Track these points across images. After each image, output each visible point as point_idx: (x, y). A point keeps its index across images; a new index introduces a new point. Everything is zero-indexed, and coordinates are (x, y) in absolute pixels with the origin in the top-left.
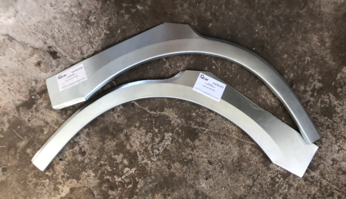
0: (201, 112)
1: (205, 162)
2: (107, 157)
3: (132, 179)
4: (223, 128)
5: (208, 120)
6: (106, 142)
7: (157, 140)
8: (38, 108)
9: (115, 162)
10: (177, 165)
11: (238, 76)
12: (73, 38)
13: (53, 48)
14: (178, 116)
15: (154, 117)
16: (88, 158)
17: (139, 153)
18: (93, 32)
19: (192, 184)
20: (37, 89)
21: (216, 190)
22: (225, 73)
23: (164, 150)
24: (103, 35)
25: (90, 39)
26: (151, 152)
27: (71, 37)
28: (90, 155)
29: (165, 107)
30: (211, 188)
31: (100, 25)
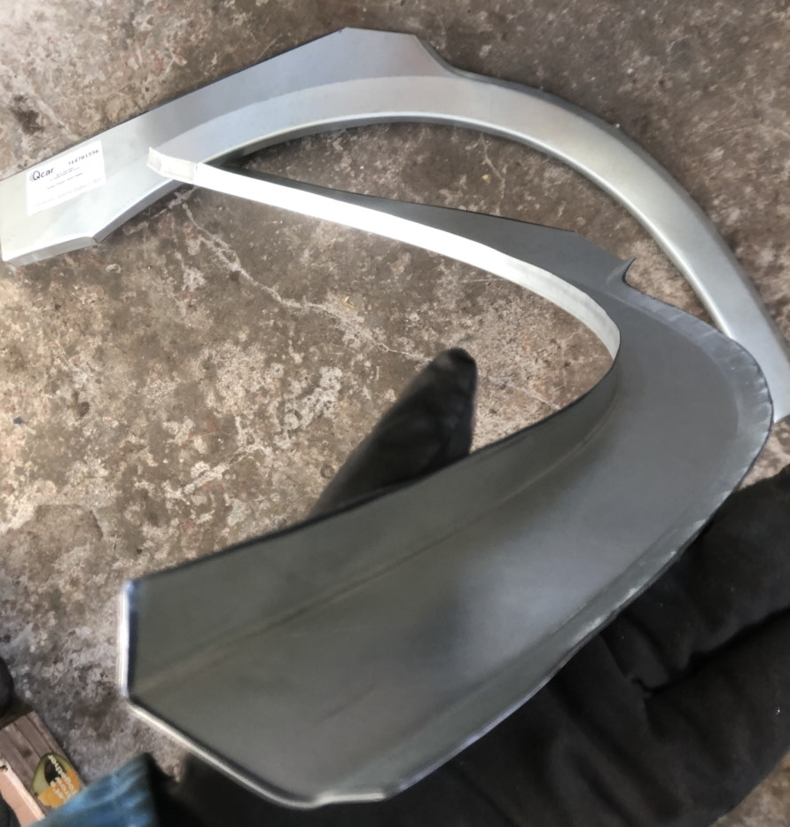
0: (434, 311)
2: (147, 427)
3: (212, 497)
4: (501, 366)
6: (149, 380)
7: (297, 387)
9: (170, 441)
11: (561, 210)
12: (84, 76)
13: (28, 101)
14: (366, 320)
15: (293, 316)
16: (93, 422)
17: (241, 422)
18: (141, 59)
22: (521, 197)
23: (314, 419)
24: (168, 70)
25: (130, 78)
26: (276, 421)
27: (80, 71)
28: (101, 414)
29: (328, 290)
31: (162, 40)
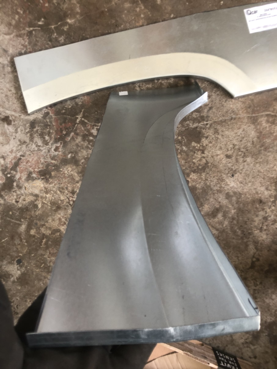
1: (223, 159)
5: (206, 110)
8: (19, 184)
10: (193, 176)
19: (219, 188)
20: (9, 166)
21: (247, 183)
30: (242, 183)
